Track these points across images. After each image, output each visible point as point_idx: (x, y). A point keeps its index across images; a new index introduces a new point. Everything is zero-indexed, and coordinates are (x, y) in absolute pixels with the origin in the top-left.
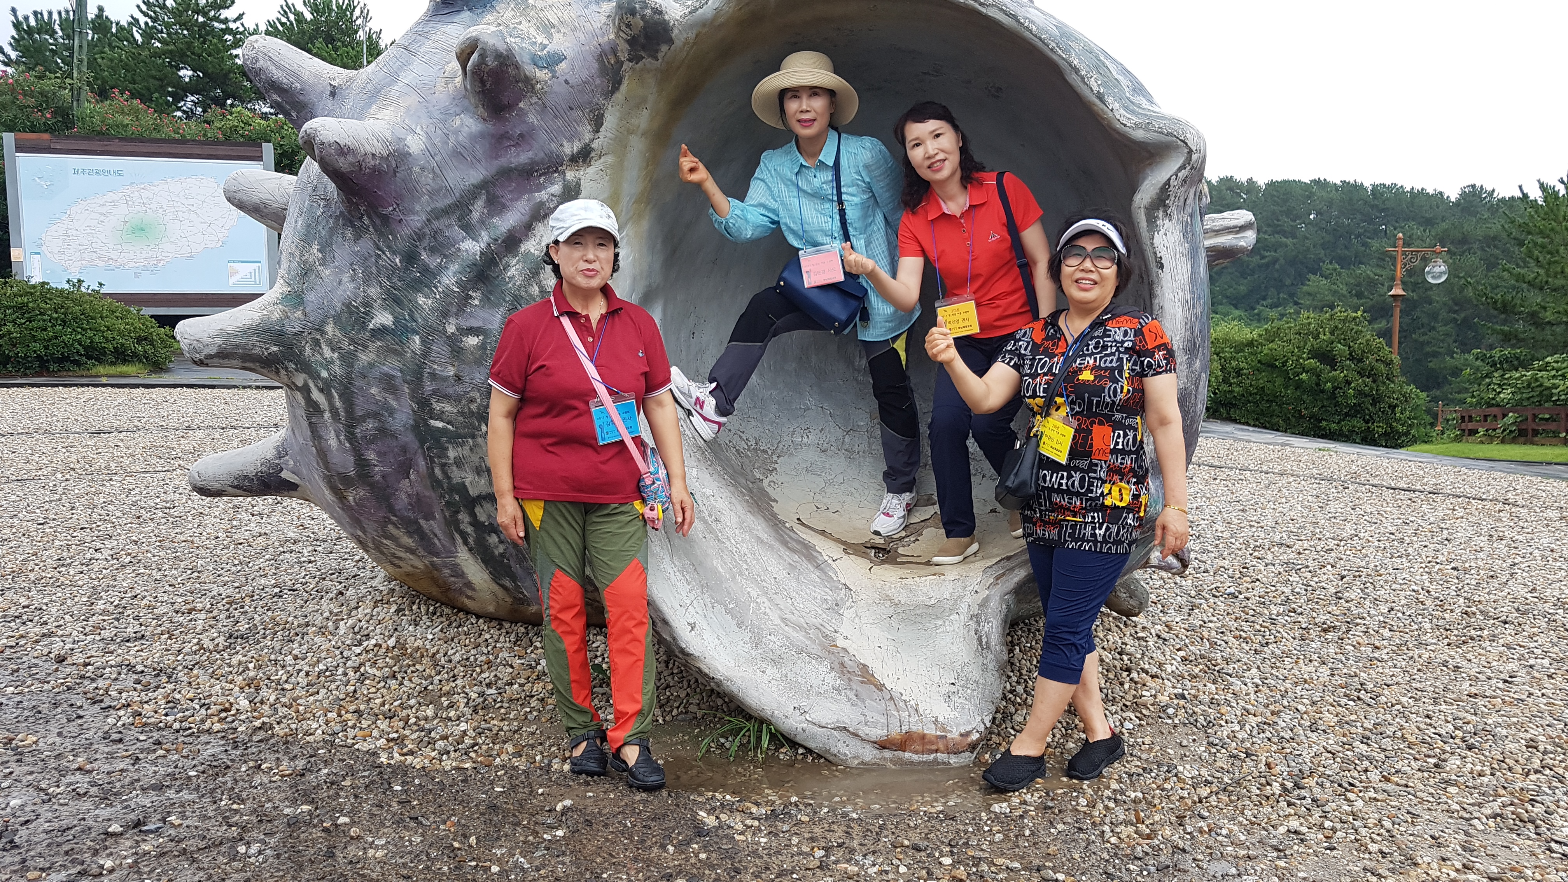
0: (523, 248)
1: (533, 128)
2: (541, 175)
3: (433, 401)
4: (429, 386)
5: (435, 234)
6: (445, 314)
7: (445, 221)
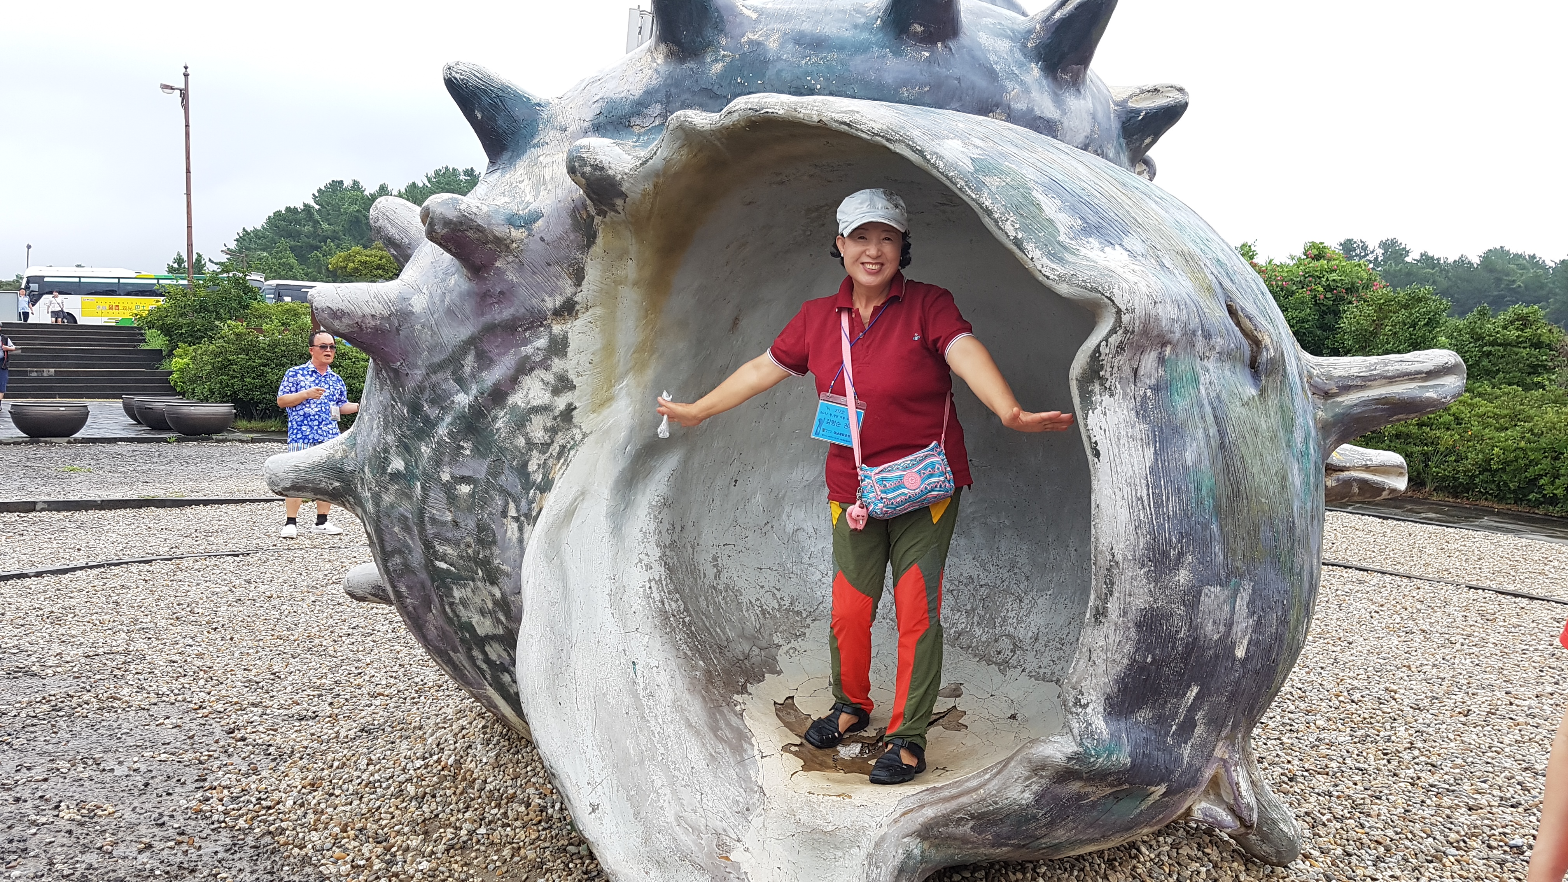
0: (511, 400)
1: (512, 285)
2: (526, 330)
3: (436, 543)
4: (430, 530)
5: (433, 387)
6: (438, 463)
7: (440, 376)
